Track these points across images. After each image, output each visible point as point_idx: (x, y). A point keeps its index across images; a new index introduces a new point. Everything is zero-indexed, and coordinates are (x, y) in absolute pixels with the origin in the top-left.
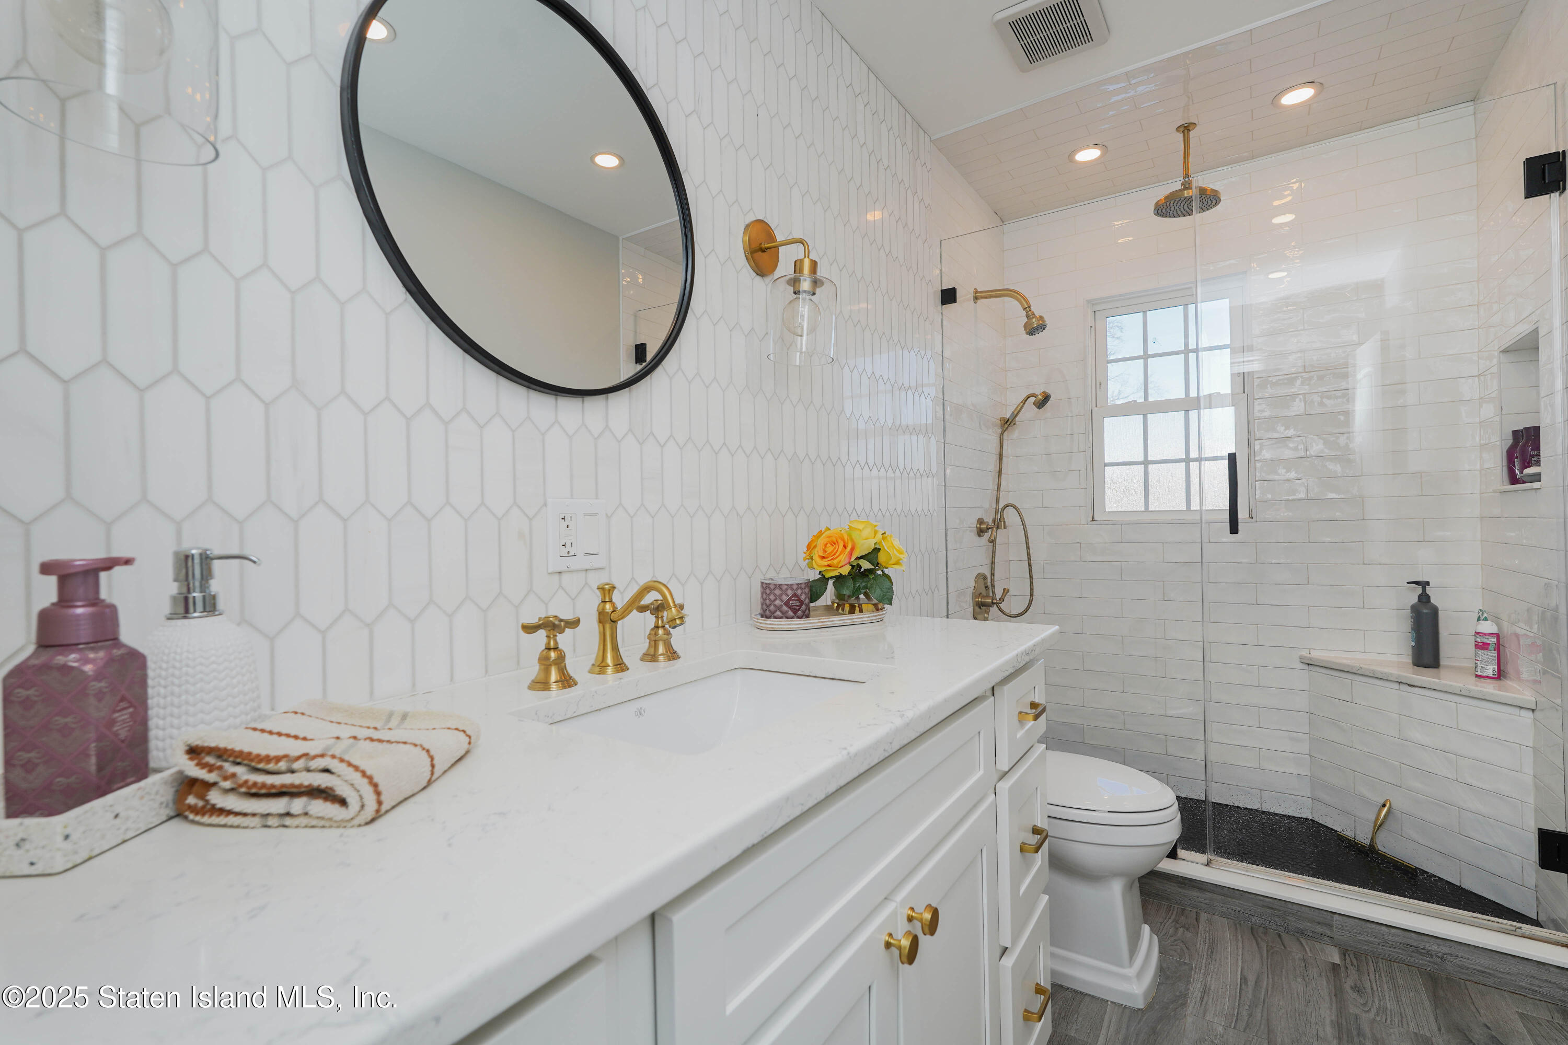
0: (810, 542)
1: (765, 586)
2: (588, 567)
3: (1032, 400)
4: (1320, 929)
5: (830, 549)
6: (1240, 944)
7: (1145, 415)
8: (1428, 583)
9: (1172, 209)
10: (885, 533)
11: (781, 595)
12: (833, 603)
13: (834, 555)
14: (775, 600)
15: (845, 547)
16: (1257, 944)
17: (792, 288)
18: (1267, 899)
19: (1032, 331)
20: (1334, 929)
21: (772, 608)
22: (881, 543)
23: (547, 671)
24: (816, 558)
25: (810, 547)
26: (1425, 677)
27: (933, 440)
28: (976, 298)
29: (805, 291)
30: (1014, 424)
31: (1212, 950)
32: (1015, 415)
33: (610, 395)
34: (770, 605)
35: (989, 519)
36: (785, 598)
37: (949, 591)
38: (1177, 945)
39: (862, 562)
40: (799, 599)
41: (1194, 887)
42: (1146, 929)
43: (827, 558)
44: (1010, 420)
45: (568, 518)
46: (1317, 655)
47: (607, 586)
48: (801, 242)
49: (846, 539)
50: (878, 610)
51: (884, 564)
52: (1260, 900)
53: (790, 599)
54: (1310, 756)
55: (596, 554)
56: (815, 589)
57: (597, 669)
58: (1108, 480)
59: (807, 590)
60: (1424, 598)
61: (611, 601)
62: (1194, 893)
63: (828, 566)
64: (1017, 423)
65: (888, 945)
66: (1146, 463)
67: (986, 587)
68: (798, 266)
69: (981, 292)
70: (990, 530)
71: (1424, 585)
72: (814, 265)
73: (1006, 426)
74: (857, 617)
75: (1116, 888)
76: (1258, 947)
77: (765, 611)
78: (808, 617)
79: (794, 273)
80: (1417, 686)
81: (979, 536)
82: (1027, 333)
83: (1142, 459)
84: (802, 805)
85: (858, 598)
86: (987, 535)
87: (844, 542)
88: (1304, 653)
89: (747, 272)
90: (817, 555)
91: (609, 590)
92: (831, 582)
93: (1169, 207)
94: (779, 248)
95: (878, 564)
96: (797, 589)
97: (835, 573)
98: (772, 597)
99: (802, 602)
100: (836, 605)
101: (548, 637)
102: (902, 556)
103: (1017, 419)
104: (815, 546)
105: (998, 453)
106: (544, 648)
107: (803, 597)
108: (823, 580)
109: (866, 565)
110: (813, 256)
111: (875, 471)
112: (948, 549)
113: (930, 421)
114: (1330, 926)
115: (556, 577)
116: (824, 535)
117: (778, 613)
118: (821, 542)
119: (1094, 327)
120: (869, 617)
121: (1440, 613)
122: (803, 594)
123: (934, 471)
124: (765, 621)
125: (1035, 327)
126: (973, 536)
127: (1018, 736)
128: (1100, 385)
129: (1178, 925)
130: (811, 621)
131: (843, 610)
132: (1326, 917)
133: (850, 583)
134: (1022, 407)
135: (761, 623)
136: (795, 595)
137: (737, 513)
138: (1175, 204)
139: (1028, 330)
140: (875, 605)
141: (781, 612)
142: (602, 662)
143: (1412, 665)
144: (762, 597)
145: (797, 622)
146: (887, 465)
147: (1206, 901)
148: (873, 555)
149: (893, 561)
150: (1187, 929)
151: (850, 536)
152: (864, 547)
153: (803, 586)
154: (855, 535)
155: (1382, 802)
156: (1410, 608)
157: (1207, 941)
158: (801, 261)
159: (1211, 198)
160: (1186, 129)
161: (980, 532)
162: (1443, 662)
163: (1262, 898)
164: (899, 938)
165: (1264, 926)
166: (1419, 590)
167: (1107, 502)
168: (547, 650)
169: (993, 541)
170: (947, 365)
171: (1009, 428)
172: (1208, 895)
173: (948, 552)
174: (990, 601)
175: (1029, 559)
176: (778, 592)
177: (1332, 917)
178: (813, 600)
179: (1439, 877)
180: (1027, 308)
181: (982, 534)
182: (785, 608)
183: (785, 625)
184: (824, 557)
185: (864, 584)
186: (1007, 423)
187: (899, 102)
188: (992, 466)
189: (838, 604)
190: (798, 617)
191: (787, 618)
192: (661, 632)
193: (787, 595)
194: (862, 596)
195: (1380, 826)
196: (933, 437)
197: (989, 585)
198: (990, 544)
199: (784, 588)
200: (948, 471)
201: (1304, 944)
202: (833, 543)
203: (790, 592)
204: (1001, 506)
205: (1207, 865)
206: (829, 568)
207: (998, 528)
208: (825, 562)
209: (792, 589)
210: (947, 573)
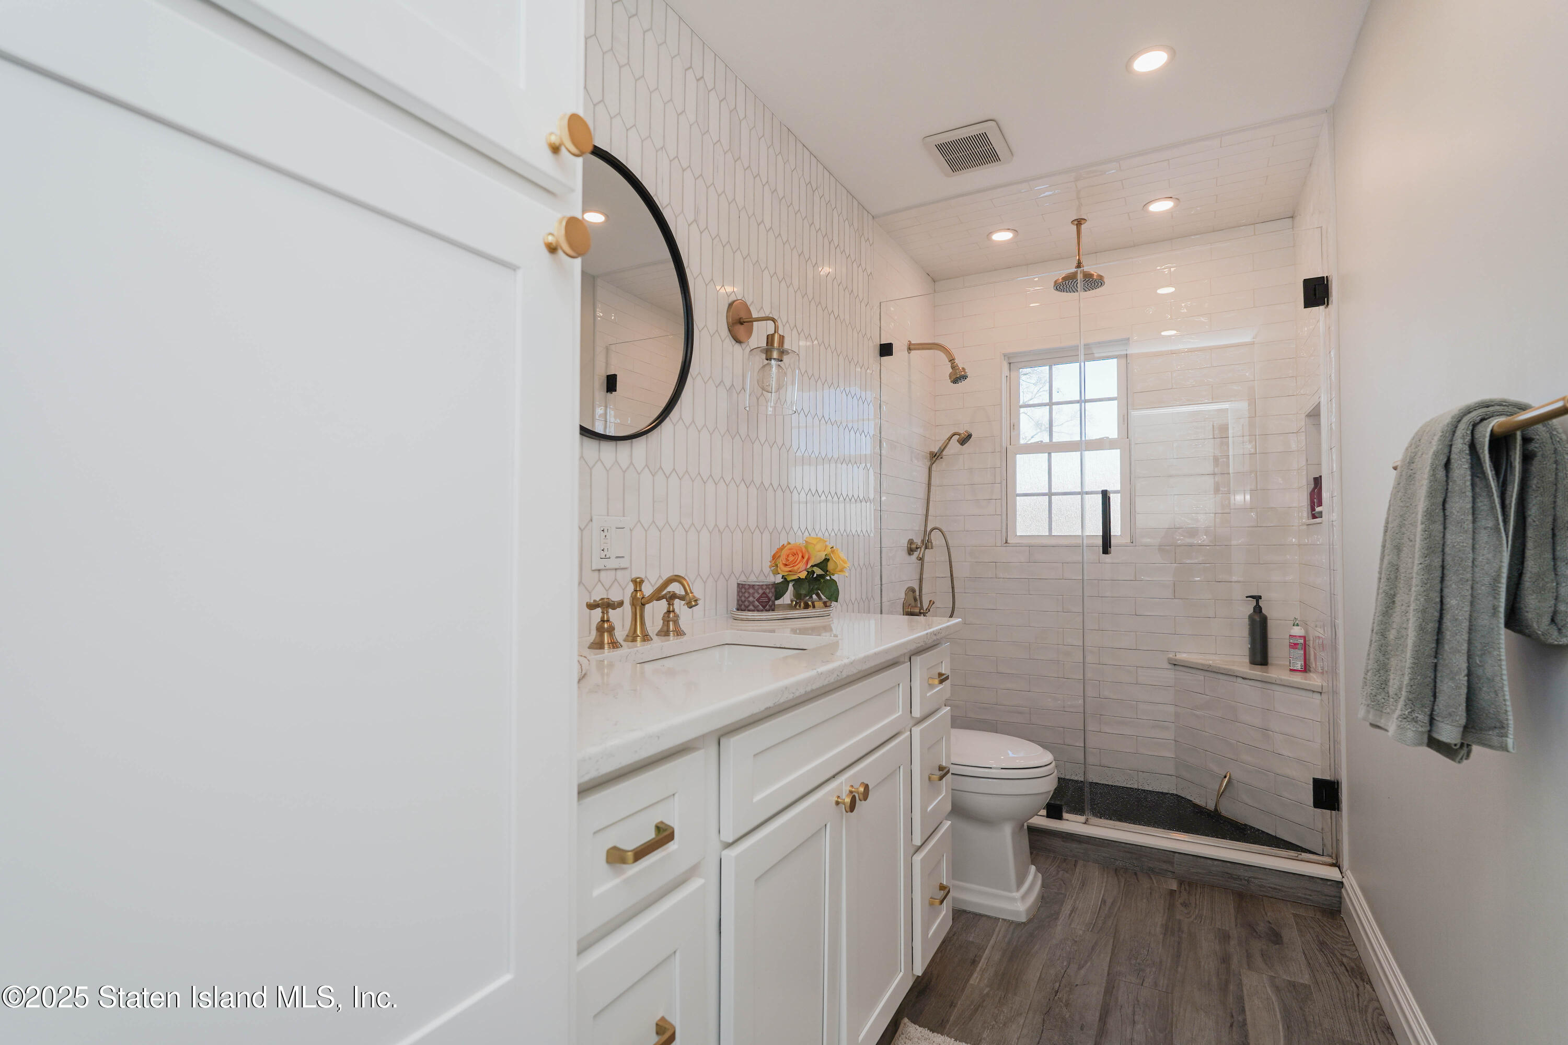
0: (775, 553)
1: (741, 586)
2: (617, 567)
3: (957, 437)
4: (1165, 866)
5: (791, 558)
6: (1105, 880)
7: (1050, 454)
8: (1260, 597)
9: (1068, 286)
10: (833, 547)
11: (754, 593)
12: (792, 601)
13: (794, 563)
14: (749, 597)
15: (803, 557)
16: (1118, 879)
17: (765, 355)
18: (1128, 846)
19: (956, 381)
20: (1175, 865)
21: (746, 603)
22: (830, 554)
23: (602, 636)
24: (780, 565)
25: (775, 557)
26: (1257, 672)
27: (871, 471)
28: (909, 349)
29: (774, 359)
30: (941, 458)
31: (1083, 884)
32: (942, 450)
33: (634, 440)
34: (745, 601)
35: (918, 541)
36: (757, 596)
37: (883, 601)
38: (1057, 882)
39: (815, 569)
40: (767, 596)
41: (1073, 840)
42: (1033, 868)
43: (789, 565)
44: (938, 454)
45: (605, 530)
46: (1182, 656)
47: (638, 580)
48: (773, 320)
49: (804, 552)
50: (826, 606)
51: (832, 572)
52: (1123, 847)
53: (761, 597)
54: (1175, 741)
55: (623, 557)
56: (779, 590)
57: (630, 639)
58: (1018, 507)
59: (773, 590)
60: (1258, 609)
61: (641, 590)
62: (1074, 845)
63: (790, 571)
64: (944, 457)
65: (837, 803)
66: (1050, 494)
67: (915, 600)
68: (770, 339)
69: (914, 344)
70: (919, 549)
71: (1257, 598)
72: (782, 338)
73: (934, 459)
74: (810, 612)
75: (1007, 830)
76: (1119, 882)
77: (740, 606)
78: (773, 610)
79: (767, 345)
80: (1248, 679)
81: (910, 554)
82: (951, 382)
83: (1047, 491)
84: (793, 693)
85: (811, 597)
86: (916, 554)
87: (803, 554)
88: (1171, 655)
89: (729, 341)
90: (781, 563)
91: (640, 583)
92: (791, 585)
93: (1065, 286)
94: (754, 323)
95: (827, 571)
96: (766, 589)
97: (795, 577)
98: (747, 595)
99: (769, 600)
100: (794, 603)
101: (603, 613)
102: (846, 565)
103: (944, 453)
104: (780, 556)
105: (927, 483)
106: (600, 620)
107: (770, 595)
108: (786, 582)
109: (818, 571)
110: (781, 332)
111: (823, 497)
112: (883, 564)
113: (868, 452)
114: (1172, 863)
115: (597, 573)
116: (786, 548)
117: (751, 607)
118: (784, 552)
119: (1009, 377)
120: (820, 612)
121: (1269, 621)
122: (771, 593)
123: (872, 497)
124: (740, 613)
125: (958, 377)
126: (904, 553)
127: (928, 695)
128: (1014, 427)
129: (1060, 870)
130: (776, 614)
131: (800, 606)
132: (1169, 856)
133: (806, 585)
134: (948, 443)
135: (738, 615)
136: (764, 593)
137: (719, 530)
138: (1070, 284)
139: (952, 379)
140: (825, 603)
141: (753, 606)
142: (634, 634)
143: (1249, 663)
144: (738, 595)
145: (766, 614)
146: (833, 493)
147: (1082, 851)
148: (824, 564)
149: (838, 569)
150: (1067, 872)
151: (806, 548)
152: (818, 557)
153: (771, 587)
154: (810, 548)
155: (1224, 775)
156: (1247, 618)
157: (1080, 879)
158: (773, 335)
159: (1097, 281)
160: (1079, 223)
161: (911, 551)
162: (1270, 661)
163: (1123, 845)
164: (844, 798)
165: (1125, 867)
166: (1254, 602)
167: (1018, 528)
168: (602, 622)
169: (921, 559)
170: (884, 408)
171: (937, 461)
172: (1085, 846)
173: (882, 567)
174: (918, 611)
175: (952, 575)
176: (751, 591)
177: (1174, 856)
178: (777, 598)
179: (1262, 831)
180: (952, 360)
181: (912, 553)
182: (757, 603)
183: (757, 616)
184: (786, 565)
185: (816, 586)
186: (935, 457)
187: (848, 191)
188: (921, 493)
189: (796, 602)
190: (766, 611)
191: (758, 611)
192: (671, 615)
193: (759, 594)
194: (814, 596)
195: (1222, 793)
196: (871, 469)
197: (918, 597)
198: (919, 562)
199: (756, 587)
200: (883, 498)
201: (1153, 878)
202: (794, 554)
203: (761, 591)
204: (929, 529)
205: (1085, 823)
206: (790, 573)
207: (926, 548)
208: (787, 569)
209: (762, 589)
210: (881, 585)
